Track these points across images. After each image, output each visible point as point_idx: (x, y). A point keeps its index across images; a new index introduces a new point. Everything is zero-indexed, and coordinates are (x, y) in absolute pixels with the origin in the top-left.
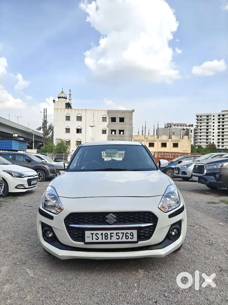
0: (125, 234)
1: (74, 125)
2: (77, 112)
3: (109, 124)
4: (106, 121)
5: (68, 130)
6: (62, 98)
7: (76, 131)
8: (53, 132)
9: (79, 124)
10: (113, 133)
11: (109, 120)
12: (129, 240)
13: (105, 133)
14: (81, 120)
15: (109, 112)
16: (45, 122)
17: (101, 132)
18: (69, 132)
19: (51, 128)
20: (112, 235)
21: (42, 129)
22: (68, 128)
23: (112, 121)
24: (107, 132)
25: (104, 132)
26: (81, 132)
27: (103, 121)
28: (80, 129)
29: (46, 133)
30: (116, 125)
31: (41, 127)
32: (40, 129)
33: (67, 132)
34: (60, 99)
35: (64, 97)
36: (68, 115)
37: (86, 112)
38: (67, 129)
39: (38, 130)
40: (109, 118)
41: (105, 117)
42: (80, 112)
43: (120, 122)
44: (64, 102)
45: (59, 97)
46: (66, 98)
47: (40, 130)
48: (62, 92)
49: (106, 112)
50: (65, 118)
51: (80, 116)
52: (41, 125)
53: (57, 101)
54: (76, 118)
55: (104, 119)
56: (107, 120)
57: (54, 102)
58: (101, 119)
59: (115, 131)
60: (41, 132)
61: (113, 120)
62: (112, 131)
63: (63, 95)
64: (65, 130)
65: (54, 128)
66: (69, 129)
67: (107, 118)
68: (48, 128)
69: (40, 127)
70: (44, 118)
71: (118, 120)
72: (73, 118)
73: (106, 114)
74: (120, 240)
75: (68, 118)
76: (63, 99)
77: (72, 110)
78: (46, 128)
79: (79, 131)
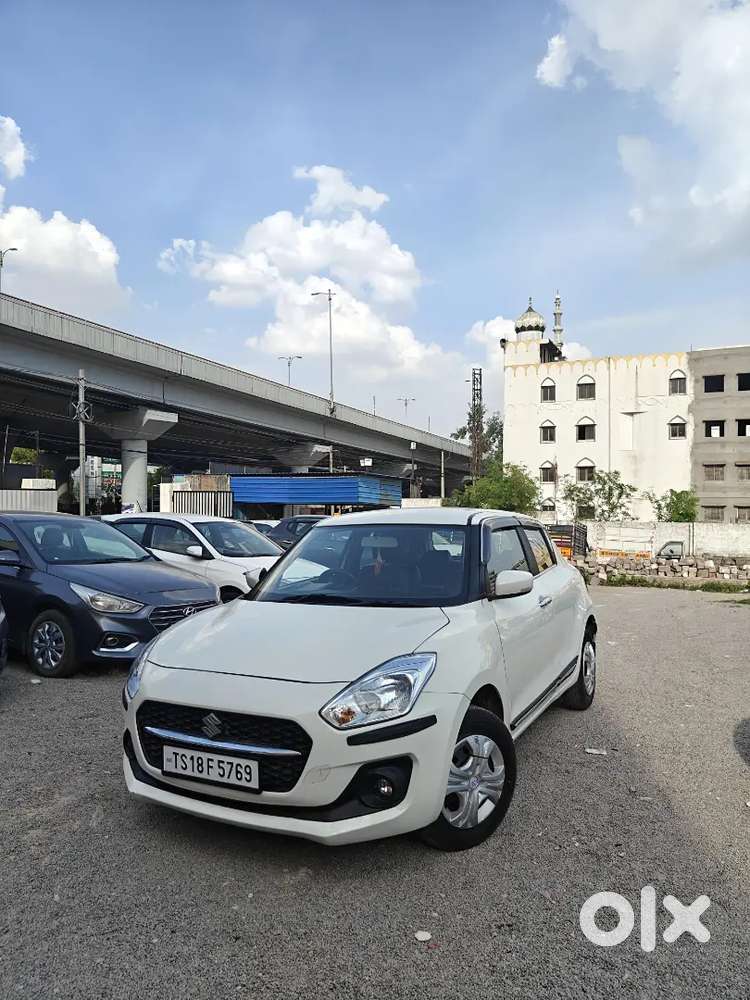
0: (234, 768)
1: (568, 413)
2: (579, 371)
3: (697, 400)
4: (683, 390)
5: (548, 433)
6: (530, 328)
7: (574, 432)
8: (501, 442)
9: (586, 411)
10: (715, 431)
11: (695, 387)
12: (243, 783)
13: (683, 433)
14: (594, 397)
15: (695, 359)
16: (477, 413)
17: (667, 430)
18: (552, 438)
19: (497, 430)
20: (211, 764)
21: (468, 435)
22: (548, 424)
23: (708, 389)
24: (689, 429)
25: (678, 430)
26: (592, 437)
27: (673, 390)
28: (588, 426)
29: (481, 445)
30: (725, 402)
31: (464, 428)
32: (462, 433)
33: (545, 439)
34: (523, 333)
35: (534, 325)
36: (548, 383)
37: (609, 368)
38: (544, 429)
39: (457, 437)
40: (696, 381)
41: (682, 376)
42: (589, 369)
43: (741, 388)
44: (536, 339)
45: (519, 327)
46: (542, 329)
47: (463, 438)
48: (530, 310)
49: (684, 359)
50: (539, 393)
51: (590, 381)
52: (464, 422)
53: (514, 343)
54: (574, 390)
55: (677, 385)
56: (690, 385)
57: (503, 347)
58: (666, 386)
59: (721, 424)
60: (466, 441)
61: (714, 384)
62: (709, 425)
63: (532, 321)
64: (538, 433)
65: (505, 427)
66: (554, 428)
67: (688, 379)
68: (486, 428)
69: (461, 427)
70: (474, 400)
71: (731, 384)
72: (566, 390)
73: (684, 367)
74: (225, 780)
75: (549, 393)
76: (531, 332)
77: (560, 366)
78: (482, 430)
79: (585, 432)
